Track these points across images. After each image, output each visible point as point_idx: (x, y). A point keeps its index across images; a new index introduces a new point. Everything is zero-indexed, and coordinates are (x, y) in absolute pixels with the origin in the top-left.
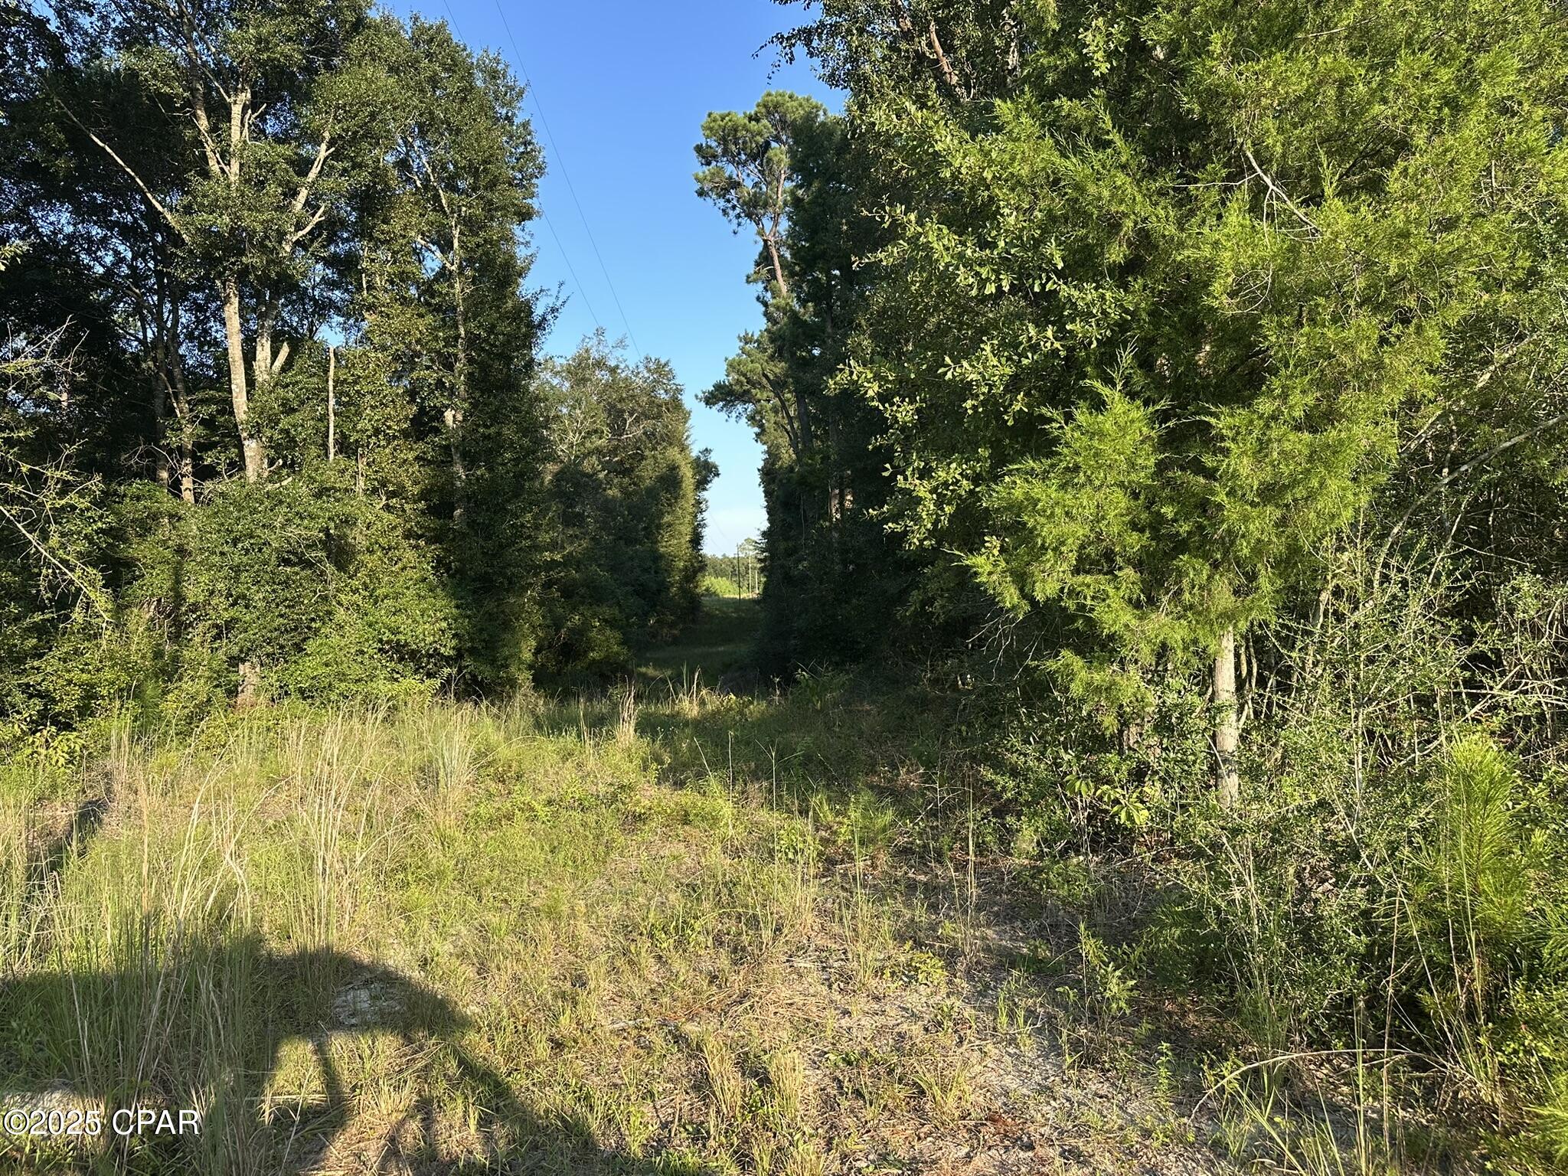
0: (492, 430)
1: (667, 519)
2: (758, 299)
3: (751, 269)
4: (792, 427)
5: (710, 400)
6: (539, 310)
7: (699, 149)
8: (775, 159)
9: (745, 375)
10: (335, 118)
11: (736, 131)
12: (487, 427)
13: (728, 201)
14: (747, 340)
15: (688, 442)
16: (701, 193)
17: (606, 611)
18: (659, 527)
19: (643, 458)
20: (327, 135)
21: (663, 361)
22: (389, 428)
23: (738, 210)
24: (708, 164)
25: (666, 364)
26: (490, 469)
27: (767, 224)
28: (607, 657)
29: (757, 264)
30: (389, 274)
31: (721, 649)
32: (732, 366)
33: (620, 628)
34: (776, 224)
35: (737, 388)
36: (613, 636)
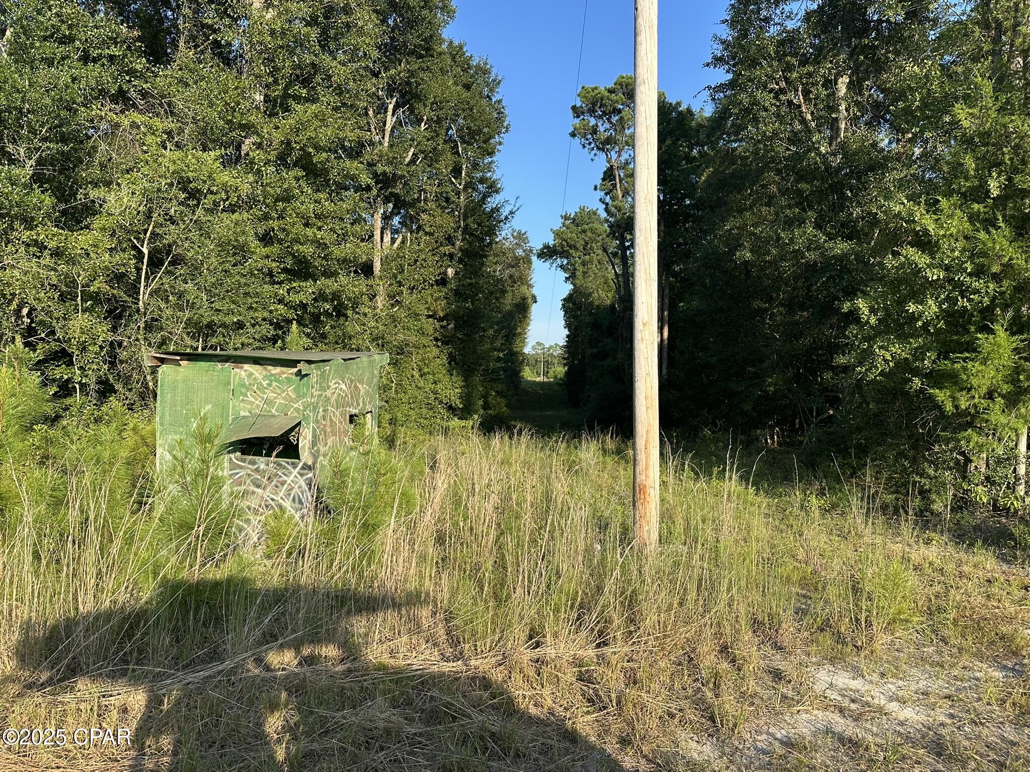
0: (474, 281)
1: (519, 330)
2: (600, 200)
3: (599, 182)
4: (618, 280)
5: (541, 255)
6: (505, 212)
7: (574, 108)
8: (626, 118)
9: (566, 241)
10: (431, 109)
11: (602, 99)
12: (470, 278)
13: (587, 140)
14: (566, 218)
15: (531, 282)
16: (573, 135)
17: (500, 387)
18: (515, 335)
19: (506, 291)
20: (425, 118)
21: (523, 232)
22: (430, 279)
23: (593, 145)
24: (578, 117)
25: (525, 233)
26: (472, 303)
27: (614, 155)
28: (498, 414)
29: (604, 180)
30: (436, 192)
31: (549, 413)
32: (557, 234)
33: (505, 397)
34: (619, 156)
35: (559, 249)
36: (503, 402)
